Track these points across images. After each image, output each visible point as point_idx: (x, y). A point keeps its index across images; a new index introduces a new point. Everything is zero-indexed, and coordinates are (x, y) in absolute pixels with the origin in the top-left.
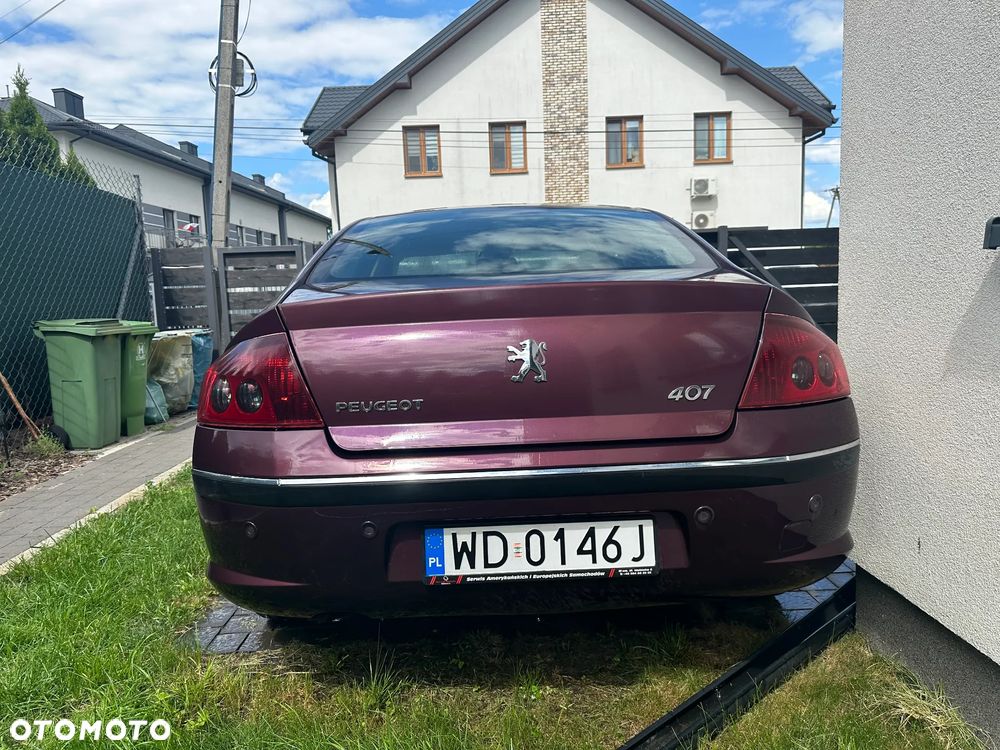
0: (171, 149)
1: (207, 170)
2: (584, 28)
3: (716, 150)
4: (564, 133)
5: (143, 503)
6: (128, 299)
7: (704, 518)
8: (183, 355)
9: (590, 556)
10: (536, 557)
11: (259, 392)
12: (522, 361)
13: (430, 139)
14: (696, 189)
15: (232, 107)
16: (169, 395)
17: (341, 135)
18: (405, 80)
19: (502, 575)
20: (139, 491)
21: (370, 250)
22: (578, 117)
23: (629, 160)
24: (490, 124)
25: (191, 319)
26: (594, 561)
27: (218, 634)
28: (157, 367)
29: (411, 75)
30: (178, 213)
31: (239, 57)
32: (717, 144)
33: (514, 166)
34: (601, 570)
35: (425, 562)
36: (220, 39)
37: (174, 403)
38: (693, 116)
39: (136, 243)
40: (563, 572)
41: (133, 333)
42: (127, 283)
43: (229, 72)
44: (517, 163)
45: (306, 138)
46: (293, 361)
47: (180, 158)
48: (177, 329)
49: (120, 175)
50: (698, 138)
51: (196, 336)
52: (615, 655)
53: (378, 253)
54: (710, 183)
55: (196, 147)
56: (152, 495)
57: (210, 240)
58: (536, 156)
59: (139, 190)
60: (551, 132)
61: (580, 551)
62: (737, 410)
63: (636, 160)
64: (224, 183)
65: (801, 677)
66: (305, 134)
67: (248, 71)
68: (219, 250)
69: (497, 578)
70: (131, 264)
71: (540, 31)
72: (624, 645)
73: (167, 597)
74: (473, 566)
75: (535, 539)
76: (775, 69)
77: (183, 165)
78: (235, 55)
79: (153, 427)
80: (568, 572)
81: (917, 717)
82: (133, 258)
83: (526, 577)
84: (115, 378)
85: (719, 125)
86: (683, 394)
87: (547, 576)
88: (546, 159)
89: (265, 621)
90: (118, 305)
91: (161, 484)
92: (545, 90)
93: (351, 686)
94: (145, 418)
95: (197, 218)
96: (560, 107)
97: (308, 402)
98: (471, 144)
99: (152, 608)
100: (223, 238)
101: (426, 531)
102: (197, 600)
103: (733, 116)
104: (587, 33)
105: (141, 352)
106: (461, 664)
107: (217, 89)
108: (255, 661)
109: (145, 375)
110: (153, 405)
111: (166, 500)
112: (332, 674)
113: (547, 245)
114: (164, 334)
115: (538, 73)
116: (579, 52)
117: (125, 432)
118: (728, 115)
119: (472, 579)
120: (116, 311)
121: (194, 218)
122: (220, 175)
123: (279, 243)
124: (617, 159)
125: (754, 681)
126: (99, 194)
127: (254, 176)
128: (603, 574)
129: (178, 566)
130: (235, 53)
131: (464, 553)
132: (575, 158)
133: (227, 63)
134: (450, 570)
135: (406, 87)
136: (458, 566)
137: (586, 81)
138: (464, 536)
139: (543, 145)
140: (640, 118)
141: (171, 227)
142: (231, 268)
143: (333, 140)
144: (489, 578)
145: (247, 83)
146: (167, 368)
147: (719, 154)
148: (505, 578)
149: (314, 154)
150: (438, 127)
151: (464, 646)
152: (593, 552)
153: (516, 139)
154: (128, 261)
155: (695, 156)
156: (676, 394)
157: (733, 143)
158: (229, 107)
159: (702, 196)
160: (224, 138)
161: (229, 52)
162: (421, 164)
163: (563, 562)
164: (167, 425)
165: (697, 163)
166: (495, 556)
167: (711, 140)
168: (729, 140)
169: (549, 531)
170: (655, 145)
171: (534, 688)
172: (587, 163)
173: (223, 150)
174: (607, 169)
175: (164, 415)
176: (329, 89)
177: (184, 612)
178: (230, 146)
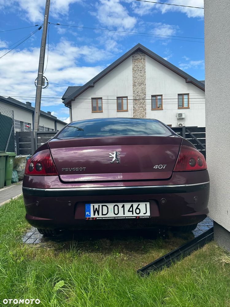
0: (24, 104)
1: (33, 110)
2: (145, 69)
3: (185, 104)
4: (139, 100)
5: (9, 204)
6: (8, 146)
7: (163, 202)
8: (24, 163)
9: (132, 212)
10: (116, 212)
11: (42, 166)
12: (113, 157)
13: (99, 101)
14: (179, 116)
15: (41, 91)
16: (19, 175)
17: (73, 100)
18: (92, 85)
19: (107, 217)
20: (8, 201)
21: (78, 129)
22: (143, 95)
23: (158, 108)
24: (117, 97)
25: (26, 152)
26: (133, 214)
27: (28, 239)
28: (16, 166)
29: (94, 83)
30: (25, 122)
31: (43, 77)
32: (185, 103)
33: (124, 109)
34: (135, 217)
35: (85, 213)
36: (38, 72)
37: (20, 177)
38: (177, 95)
39: (12, 130)
40: (124, 217)
41: (9, 156)
42: (8, 142)
43: (41, 82)
44: (125, 108)
45: (63, 101)
46: (51, 158)
47: (26, 107)
48: (23, 155)
49: (8, 110)
50: (179, 101)
51: (28, 157)
52: (142, 246)
53: (80, 130)
54: (183, 115)
55: (31, 103)
56: (12, 202)
57: (33, 130)
58: (131, 106)
59: (13, 115)
60: (135, 99)
61: (129, 211)
62: (173, 172)
63: (160, 108)
64: (38, 113)
65: (195, 253)
66: (63, 100)
67: (46, 81)
68: (36, 132)
69: (105, 218)
70: (10, 136)
71: (132, 71)
72: (145, 243)
73: (14, 229)
74: (98, 215)
75: (116, 207)
76: (202, 81)
77: (27, 108)
78: (42, 77)
79: (14, 184)
80: (125, 217)
81: (227, 262)
82: (10, 134)
83: (114, 218)
84: (3, 169)
85: (185, 97)
86: (158, 167)
87: (119, 218)
88: (133, 107)
89: (42, 235)
90: (5, 148)
91: (15, 199)
92: (133, 88)
93: (65, 252)
94: (12, 181)
95: (30, 124)
96: (138, 92)
97: (55, 168)
98: (111, 103)
99: (10, 231)
100: (37, 129)
101: (86, 205)
102: (23, 229)
103: (190, 95)
104: (146, 71)
105: (11, 161)
106: (97, 247)
107: (37, 87)
108: (38, 246)
109: (12, 169)
110: (14, 177)
111: (16, 203)
112: (60, 249)
113: (128, 129)
114: (18, 156)
115: (131, 83)
116: (143, 76)
117: (5, 185)
118: (188, 94)
119: (98, 218)
120: (5, 149)
121: (29, 124)
122: (36, 111)
123: (54, 130)
124: (155, 107)
125: (181, 252)
126: (2, 116)
127: (48, 112)
128: (135, 218)
129: (18, 220)
130: (42, 76)
131: (96, 211)
132: (142, 107)
133: (40, 79)
134: (92, 216)
135: (93, 87)
136: (94, 215)
137: (145, 85)
138: (96, 206)
139: (132, 103)
140: (161, 95)
141: (23, 127)
142: (39, 138)
143: (71, 101)
144: (103, 218)
145: (46, 85)
146: (19, 166)
147: (185, 105)
148: (108, 218)
149: (65, 106)
150: (102, 98)
151: (98, 243)
152: (132, 211)
153: (125, 101)
154: (9, 135)
155: (178, 106)
156: (156, 167)
157: (190, 102)
158: (40, 91)
159: (180, 118)
160: (38, 100)
161: (41, 76)
162: (96, 109)
163: (124, 214)
164: (18, 183)
165: (179, 108)
166: (105, 212)
167: (183, 102)
168: (188, 101)
169: (120, 205)
170: (166, 103)
171: (117, 254)
172: (146, 108)
173: (38, 103)
174: (152, 110)
175: (17, 180)
176: (70, 87)
177: (19, 232)
178: (40, 103)
